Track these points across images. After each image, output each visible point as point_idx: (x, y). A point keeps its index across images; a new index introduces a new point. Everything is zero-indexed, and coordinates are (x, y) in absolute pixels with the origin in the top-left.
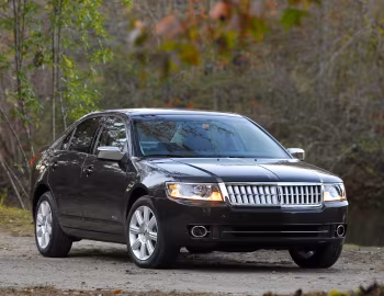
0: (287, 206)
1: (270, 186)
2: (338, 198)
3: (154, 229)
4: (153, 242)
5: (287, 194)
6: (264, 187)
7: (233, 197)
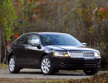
0: (86, 58)
1: (81, 53)
2: (98, 56)
3: (49, 64)
4: (49, 68)
5: (86, 55)
6: (79, 53)
7: (71, 55)
